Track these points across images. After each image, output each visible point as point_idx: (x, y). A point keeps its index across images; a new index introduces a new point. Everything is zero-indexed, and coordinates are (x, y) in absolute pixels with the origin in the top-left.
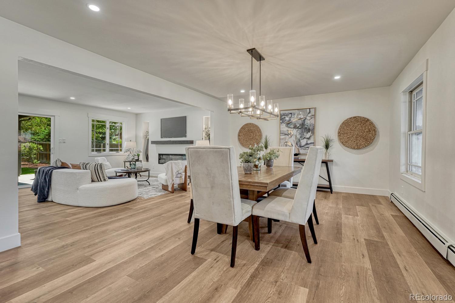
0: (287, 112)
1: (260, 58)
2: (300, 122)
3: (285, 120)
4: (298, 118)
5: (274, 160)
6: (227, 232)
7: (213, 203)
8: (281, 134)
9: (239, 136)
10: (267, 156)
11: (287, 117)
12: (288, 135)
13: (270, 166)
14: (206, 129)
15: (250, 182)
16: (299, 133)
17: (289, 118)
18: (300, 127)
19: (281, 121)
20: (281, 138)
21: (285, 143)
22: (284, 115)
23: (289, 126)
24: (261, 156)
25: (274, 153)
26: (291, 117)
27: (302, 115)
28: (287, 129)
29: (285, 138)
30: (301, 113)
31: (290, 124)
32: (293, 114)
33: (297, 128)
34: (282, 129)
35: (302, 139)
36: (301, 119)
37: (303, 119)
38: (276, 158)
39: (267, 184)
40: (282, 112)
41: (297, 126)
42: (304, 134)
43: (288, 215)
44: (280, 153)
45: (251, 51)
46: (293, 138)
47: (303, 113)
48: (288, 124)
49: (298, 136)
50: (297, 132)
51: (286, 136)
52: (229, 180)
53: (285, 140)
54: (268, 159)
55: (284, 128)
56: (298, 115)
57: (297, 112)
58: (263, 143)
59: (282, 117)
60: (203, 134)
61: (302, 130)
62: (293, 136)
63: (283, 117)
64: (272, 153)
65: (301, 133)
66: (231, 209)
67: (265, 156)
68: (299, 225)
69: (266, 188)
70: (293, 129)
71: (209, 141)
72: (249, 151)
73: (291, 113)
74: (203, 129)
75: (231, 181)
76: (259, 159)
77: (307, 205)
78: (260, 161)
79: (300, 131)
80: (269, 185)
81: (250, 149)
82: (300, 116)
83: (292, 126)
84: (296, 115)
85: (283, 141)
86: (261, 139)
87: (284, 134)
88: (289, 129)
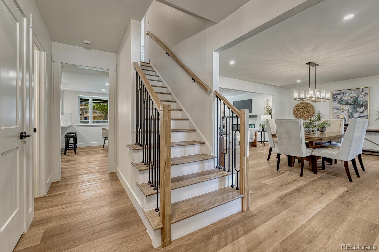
0: (339, 92)
1: (315, 65)
2: (353, 99)
3: (337, 99)
4: (350, 96)
5: (327, 128)
6: (294, 166)
7: (290, 146)
8: (333, 110)
9: (294, 111)
10: (321, 125)
11: (339, 96)
12: (340, 110)
13: (324, 132)
14: (266, 107)
15: (311, 137)
16: (351, 108)
17: (340, 97)
18: (352, 103)
19: (333, 100)
20: (333, 112)
21: (337, 116)
22: (336, 94)
23: (341, 103)
24: (316, 125)
25: (326, 123)
26: (343, 96)
27: (354, 94)
28: (339, 105)
29: (338, 113)
30: (353, 92)
31: (342, 101)
32: (345, 94)
33: (350, 104)
34: (334, 106)
35: (354, 113)
36: (354, 97)
37: (356, 97)
38: (328, 127)
39: (322, 138)
40: (333, 93)
41: (349, 103)
42: (356, 109)
43: (336, 156)
44: (331, 123)
45: (309, 64)
46: (346, 112)
47: (355, 92)
48: (340, 101)
49: (351, 111)
50: (349, 107)
51: (338, 110)
52: (299, 135)
53: (337, 114)
54: (322, 127)
55: (336, 104)
56: (350, 94)
57: (349, 91)
58: (316, 116)
59: (333, 96)
60: (264, 111)
61: (355, 106)
62: (345, 111)
63: (335, 96)
64: (325, 123)
65: (353, 108)
66: (300, 149)
67: (319, 125)
68: (344, 161)
69: (321, 140)
70: (345, 105)
71: (270, 115)
72: (308, 121)
73: (343, 93)
74: (264, 107)
75: (301, 135)
76: (315, 126)
77: (349, 150)
78: (316, 128)
79: (352, 106)
80: (323, 139)
81: (309, 120)
82: (352, 95)
83: (345, 103)
84: (348, 94)
85: (335, 114)
86: (314, 113)
87: (336, 109)
88: (341, 105)
